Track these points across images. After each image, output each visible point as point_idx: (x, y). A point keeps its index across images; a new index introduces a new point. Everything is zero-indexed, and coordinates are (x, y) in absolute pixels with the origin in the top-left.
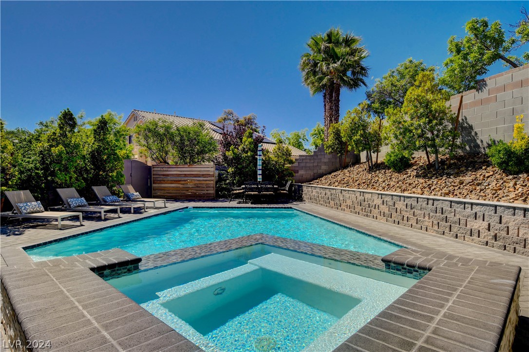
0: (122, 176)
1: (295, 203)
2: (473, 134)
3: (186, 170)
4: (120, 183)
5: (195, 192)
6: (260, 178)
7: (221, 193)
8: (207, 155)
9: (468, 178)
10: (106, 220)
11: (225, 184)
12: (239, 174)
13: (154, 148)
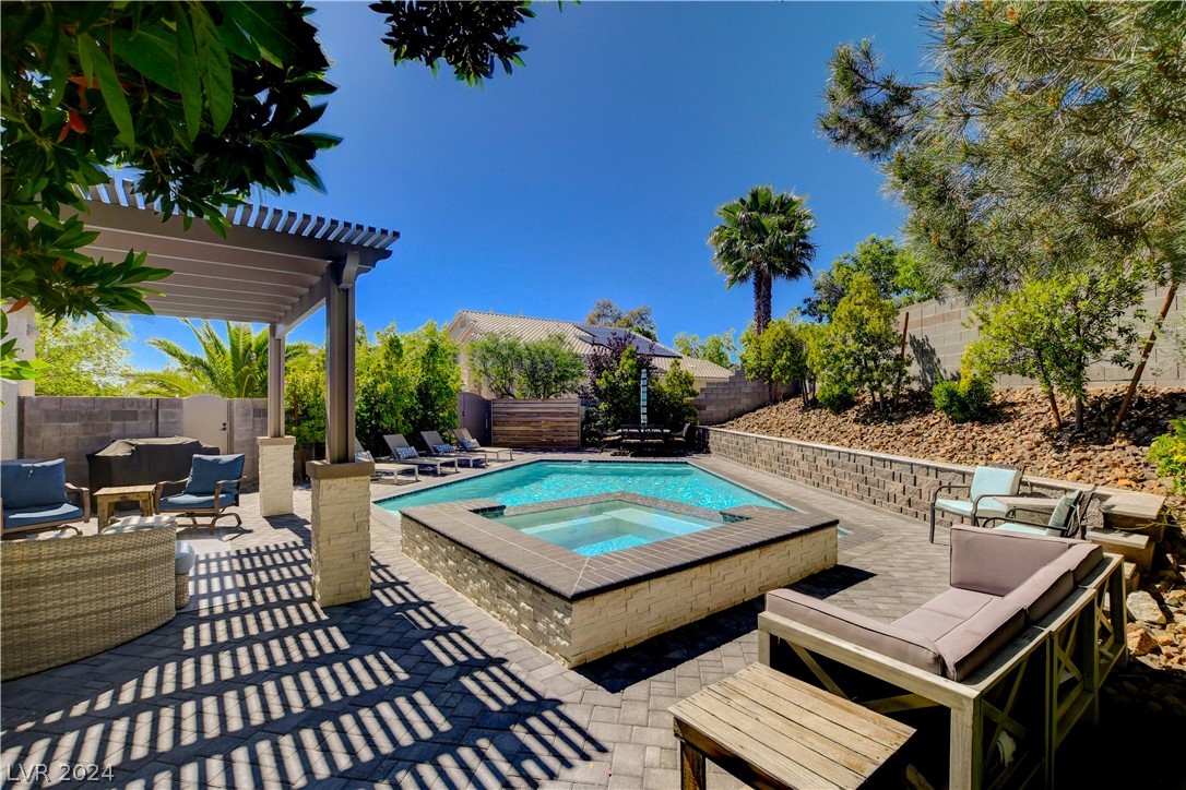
0: (455, 417)
1: (695, 456)
2: (935, 360)
3: (539, 406)
4: (452, 427)
5: (551, 437)
6: (644, 419)
7: (588, 440)
8: (570, 382)
9: (906, 427)
10: (443, 475)
11: (596, 427)
12: (615, 412)
13: (492, 372)
